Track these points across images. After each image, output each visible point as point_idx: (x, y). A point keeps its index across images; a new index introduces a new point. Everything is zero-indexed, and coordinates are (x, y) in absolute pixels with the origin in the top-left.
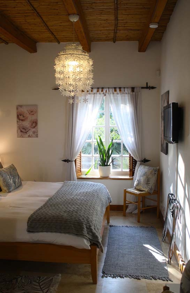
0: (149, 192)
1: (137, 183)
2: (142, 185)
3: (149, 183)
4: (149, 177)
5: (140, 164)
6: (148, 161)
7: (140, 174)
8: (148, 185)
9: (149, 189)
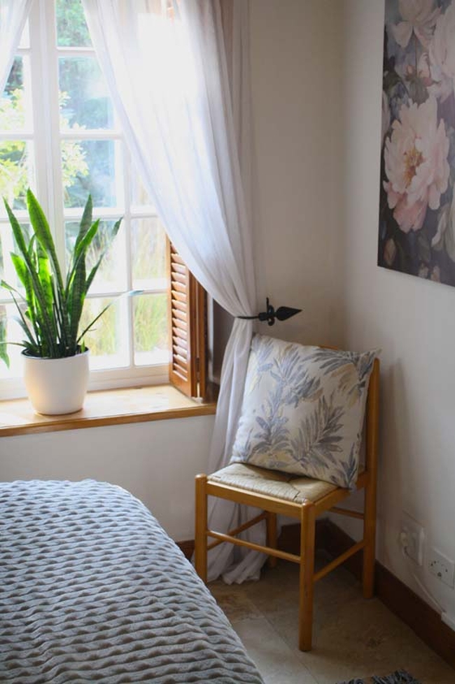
0: (339, 488)
1: (259, 436)
2: (290, 447)
3: (339, 439)
4: (335, 405)
5: (254, 335)
6: (286, 313)
7: (274, 391)
8: (335, 449)
9: (342, 468)
